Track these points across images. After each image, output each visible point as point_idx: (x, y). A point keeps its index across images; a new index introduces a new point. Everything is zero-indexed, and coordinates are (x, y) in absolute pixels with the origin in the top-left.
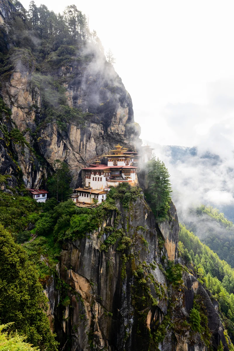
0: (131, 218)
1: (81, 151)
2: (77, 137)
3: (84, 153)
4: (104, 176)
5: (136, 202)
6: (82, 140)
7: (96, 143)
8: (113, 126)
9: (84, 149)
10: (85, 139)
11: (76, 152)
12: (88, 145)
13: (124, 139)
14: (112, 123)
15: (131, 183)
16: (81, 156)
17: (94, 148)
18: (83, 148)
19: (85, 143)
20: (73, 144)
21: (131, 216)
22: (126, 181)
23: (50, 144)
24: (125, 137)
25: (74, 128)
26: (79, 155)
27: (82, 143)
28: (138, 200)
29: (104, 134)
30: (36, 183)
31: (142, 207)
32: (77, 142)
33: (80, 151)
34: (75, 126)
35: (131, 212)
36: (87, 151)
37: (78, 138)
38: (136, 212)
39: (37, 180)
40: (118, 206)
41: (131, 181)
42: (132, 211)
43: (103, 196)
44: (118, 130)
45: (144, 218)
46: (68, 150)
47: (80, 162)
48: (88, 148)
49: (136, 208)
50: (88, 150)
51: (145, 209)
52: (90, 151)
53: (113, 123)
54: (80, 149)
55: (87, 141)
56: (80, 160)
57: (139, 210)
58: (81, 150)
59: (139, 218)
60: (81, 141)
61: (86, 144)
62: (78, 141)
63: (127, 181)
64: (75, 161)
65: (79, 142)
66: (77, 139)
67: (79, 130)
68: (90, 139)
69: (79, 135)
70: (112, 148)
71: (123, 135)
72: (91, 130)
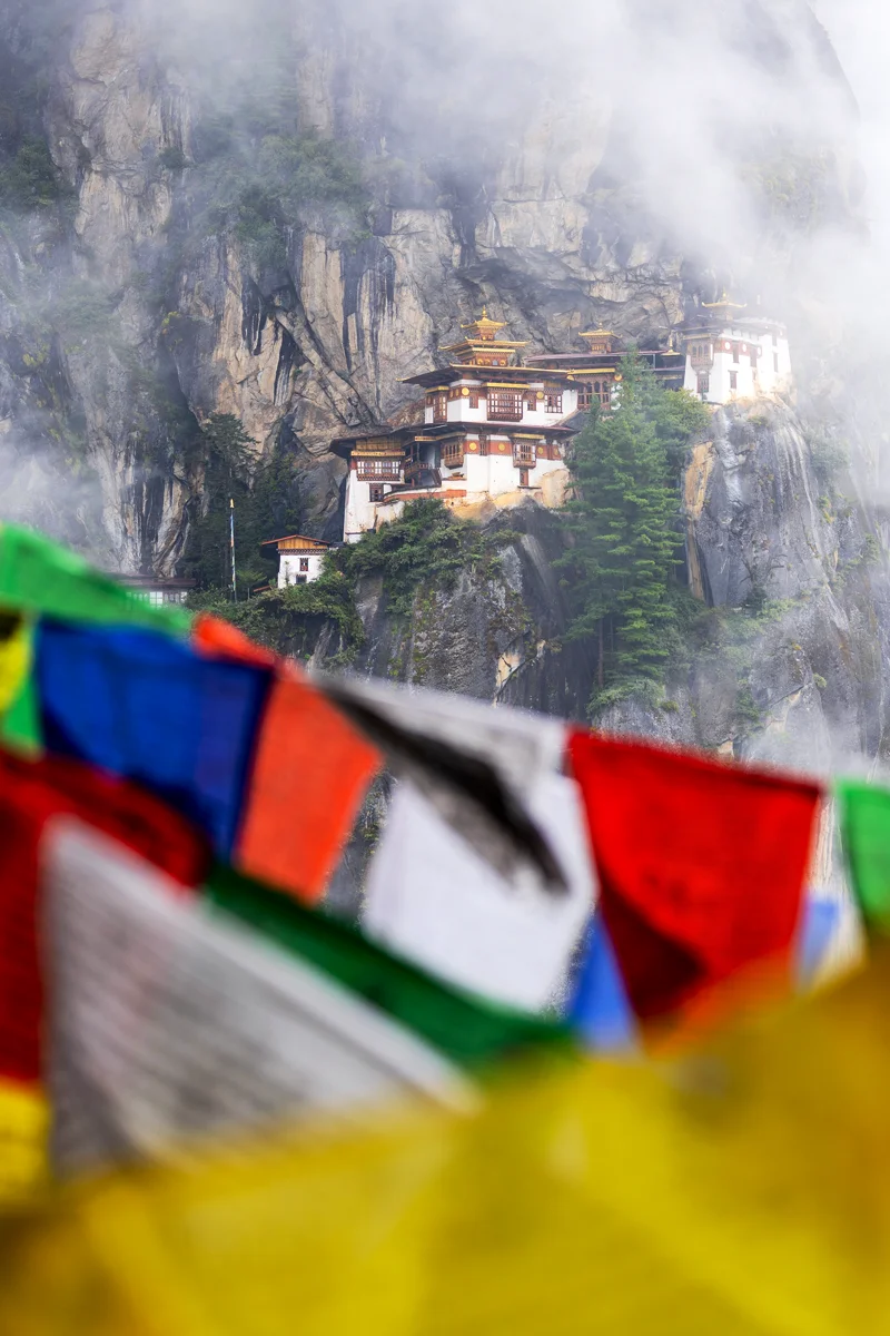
0: (411, 667)
1: (354, 367)
2: (330, 296)
3: (371, 373)
4: (360, 478)
5: (458, 593)
6: (350, 306)
7: (432, 316)
8: (508, 212)
9: (368, 354)
10: (365, 298)
11: (339, 375)
12: (384, 333)
13: (585, 277)
14: (498, 197)
15: (457, 501)
16: (360, 391)
17: (418, 342)
18: (361, 346)
19: (366, 321)
20: (320, 330)
21: (417, 655)
22: (433, 490)
23: (214, 342)
24: (592, 269)
25: (317, 249)
26: (351, 385)
27: (352, 319)
28: (465, 581)
29: (462, 262)
30: (160, 545)
31: (484, 617)
32: (334, 322)
33: (349, 363)
34: (320, 237)
35: (421, 640)
36: (382, 362)
37: (336, 297)
38: (448, 642)
39: (163, 529)
40: (368, 610)
41: (462, 493)
42: (423, 635)
43: (304, 565)
44: (541, 234)
45: (487, 676)
46: (304, 367)
47: (352, 423)
48: (383, 349)
49: (449, 621)
50: (387, 358)
51: (495, 629)
52: (394, 362)
53: (510, 196)
54: (347, 354)
55: (377, 308)
56: (351, 415)
57: (464, 633)
58: (353, 359)
59: (460, 671)
60: (346, 315)
61: (375, 323)
62: (334, 315)
63: (438, 490)
64: (327, 421)
65: (339, 317)
66: (331, 305)
67: (337, 254)
68: (391, 299)
69: (337, 280)
70: (542, 333)
71: (575, 253)
72: (406, 246)
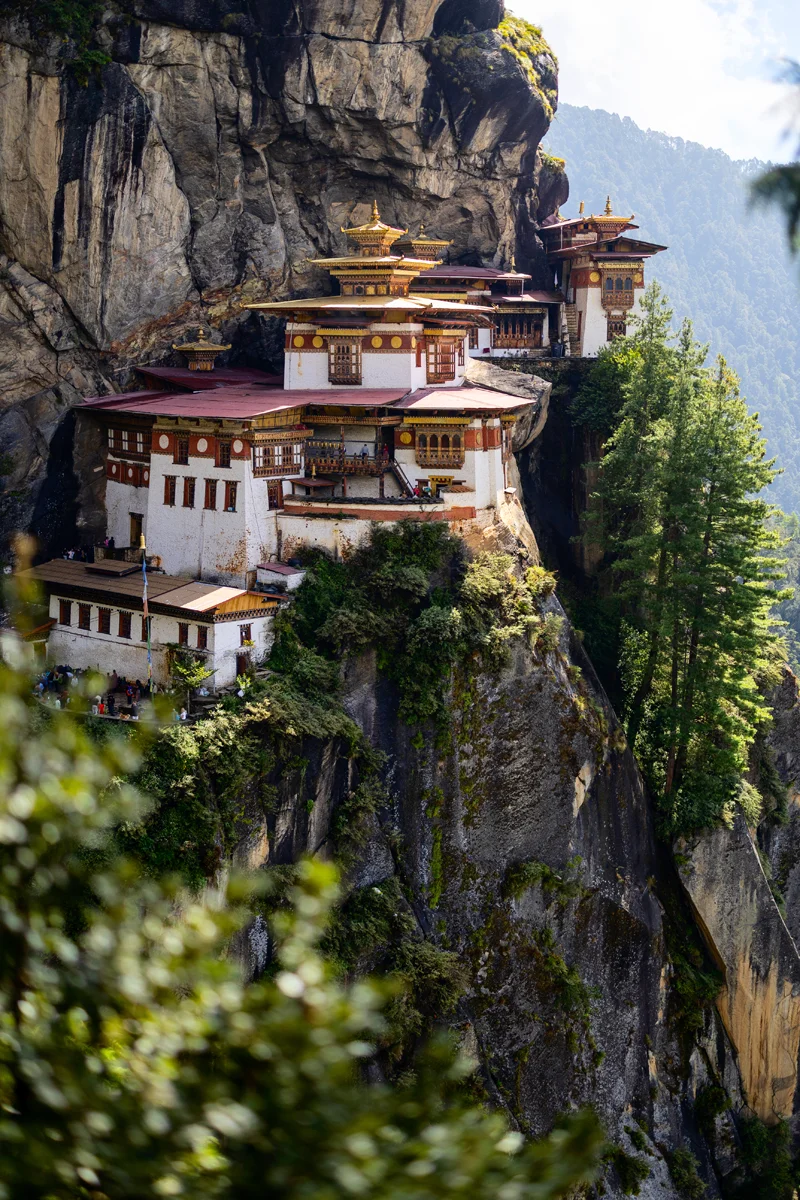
0: (459, 802)
1: (64, 261)
2: (36, 149)
3: (95, 273)
4: (256, 472)
5: (509, 676)
6: (71, 169)
7: (187, 194)
8: (328, 52)
9: (93, 244)
10: (98, 157)
11: (26, 268)
12: (123, 214)
13: (416, 160)
14: (317, 29)
15: (466, 525)
16: (70, 296)
17: (174, 234)
18: (84, 230)
19: (97, 193)
21: (466, 782)
22: (428, 508)
24: (425, 147)
25: (11, 70)
26: (55, 288)
27: (73, 190)
28: (521, 659)
29: (254, 121)
31: (554, 715)
32: (40, 189)
33: (57, 255)
34: (17, 51)
35: (467, 756)
36: (117, 260)
37: (45, 153)
38: (503, 756)
40: (363, 707)
41: (471, 512)
42: (468, 748)
43: (246, 634)
44: (368, 90)
45: (562, 805)
47: (62, 347)
48: (122, 238)
49: (501, 723)
50: (126, 254)
51: (572, 734)
52: (138, 260)
53: (333, 28)
54: (58, 241)
55: (115, 176)
56: (59, 334)
57: (527, 741)
58: (66, 248)
59: (525, 799)
60: (64, 180)
61: (110, 199)
62: (41, 179)
63: (439, 508)
64: (19, 341)
65: (50, 184)
66: (36, 162)
67: (53, 83)
68: (137, 163)
69: (52, 125)
70: (320, 230)
71: (409, 125)
72: (151, 84)
